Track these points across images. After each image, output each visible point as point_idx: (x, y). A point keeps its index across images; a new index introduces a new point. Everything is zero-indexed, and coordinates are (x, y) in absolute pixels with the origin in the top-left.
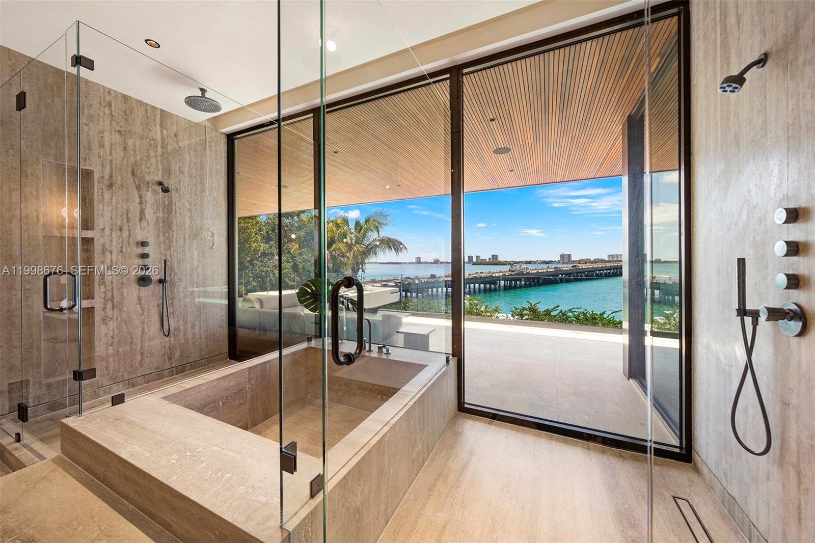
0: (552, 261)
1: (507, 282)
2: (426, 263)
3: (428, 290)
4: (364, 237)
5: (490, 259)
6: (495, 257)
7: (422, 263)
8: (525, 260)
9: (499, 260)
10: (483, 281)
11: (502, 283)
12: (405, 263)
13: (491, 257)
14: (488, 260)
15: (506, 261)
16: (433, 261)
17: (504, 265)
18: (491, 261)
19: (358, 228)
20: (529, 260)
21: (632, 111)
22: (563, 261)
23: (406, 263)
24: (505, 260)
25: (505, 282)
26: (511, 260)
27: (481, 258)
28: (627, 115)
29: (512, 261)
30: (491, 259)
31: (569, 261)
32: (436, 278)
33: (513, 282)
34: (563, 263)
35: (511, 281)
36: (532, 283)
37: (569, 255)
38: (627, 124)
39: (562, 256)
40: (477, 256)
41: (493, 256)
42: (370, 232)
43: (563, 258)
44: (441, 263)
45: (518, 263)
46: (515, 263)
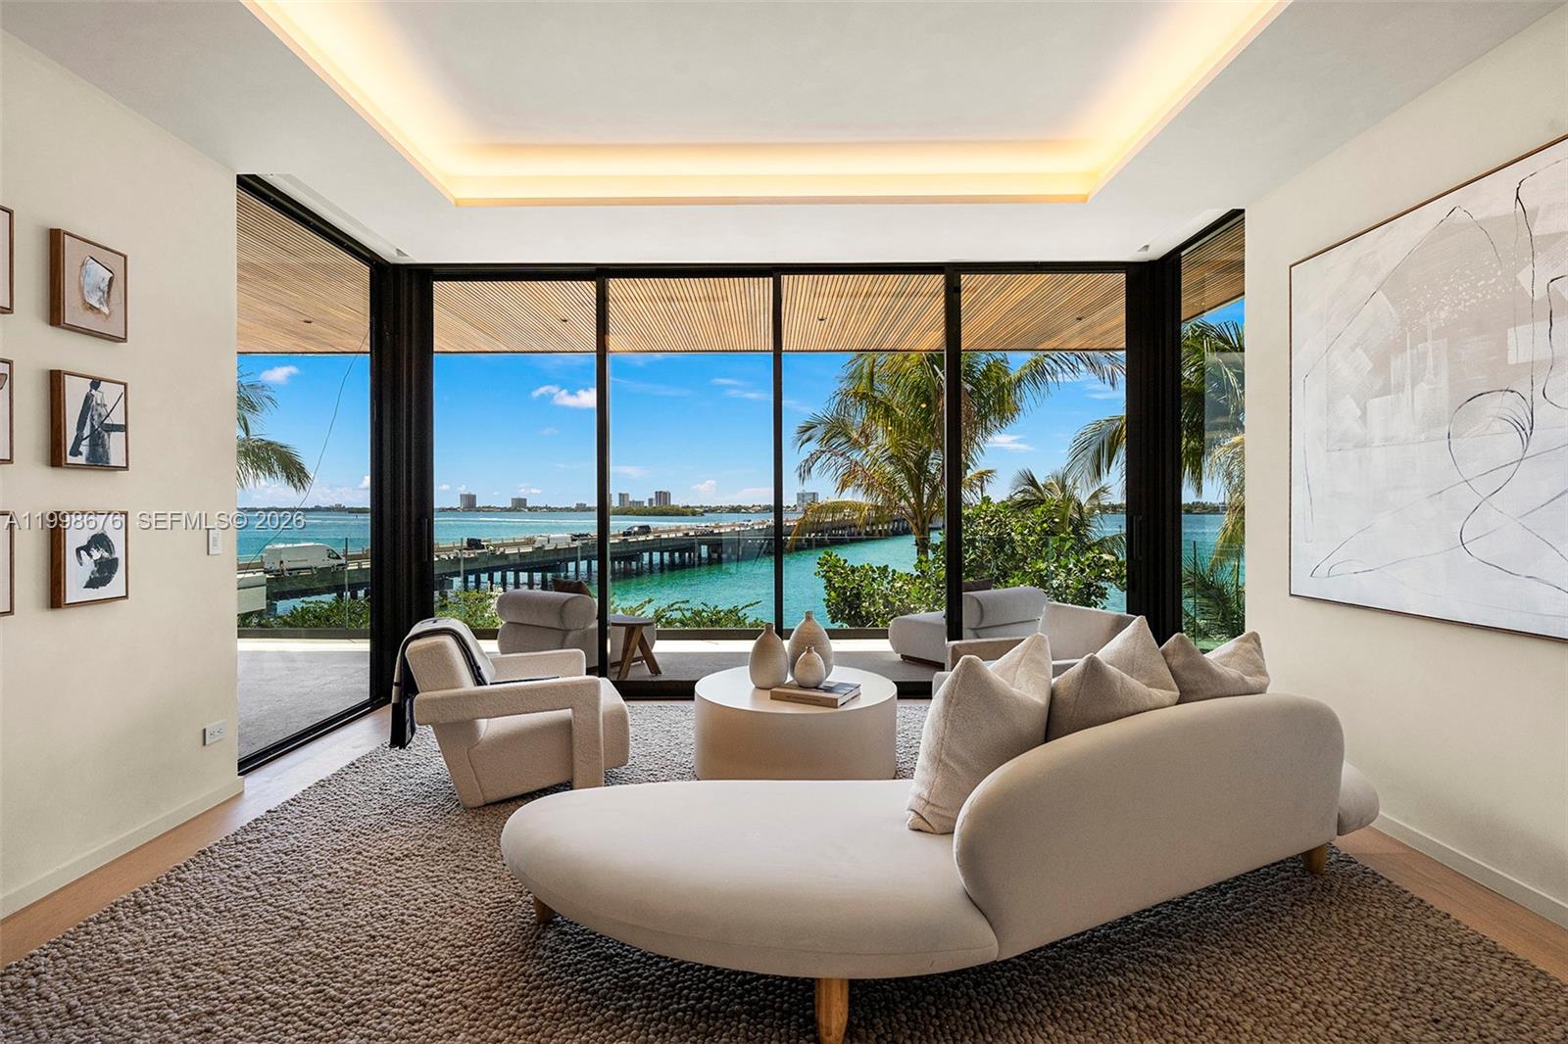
5: (651, 500)
6: (662, 496)
7: (479, 510)
8: (727, 505)
9: (672, 503)
13: (654, 497)
14: (646, 504)
15: (688, 507)
16: (509, 505)
17: (683, 515)
18: (654, 505)
20: (736, 505)
24: (685, 504)
26: (700, 505)
27: (631, 500)
29: (701, 507)
30: (654, 502)
32: (483, 547)
37: (814, 494)
40: (620, 495)
41: (659, 494)
43: (803, 501)
44: (530, 509)
45: (713, 510)
46: (706, 511)
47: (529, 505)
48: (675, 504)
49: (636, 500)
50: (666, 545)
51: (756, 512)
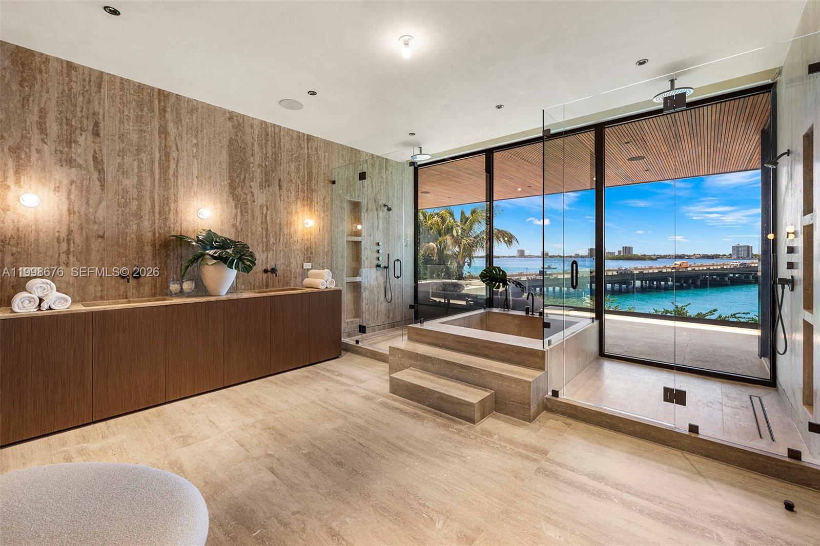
0: (720, 255)
1: (646, 283)
2: (530, 256)
3: (535, 289)
4: (471, 229)
5: (619, 252)
6: (627, 250)
7: (526, 257)
9: (634, 253)
10: (610, 281)
11: (638, 283)
12: (504, 257)
13: (621, 250)
14: (617, 254)
15: (645, 255)
18: (622, 254)
19: (464, 220)
20: (681, 254)
21: (765, 125)
22: (738, 254)
23: (506, 257)
24: (643, 254)
25: (642, 283)
26: (652, 254)
28: (761, 129)
29: (655, 255)
31: (748, 255)
32: (547, 275)
33: (655, 283)
34: (738, 258)
35: (652, 280)
36: (684, 285)
37: (748, 246)
38: (760, 139)
39: (736, 249)
41: (625, 249)
42: (477, 224)
43: (738, 251)
45: (664, 257)
46: (659, 258)
47: (549, 255)
48: (636, 254)
49: (610, 252)
50: (647, 276)
51: (697, 258)
